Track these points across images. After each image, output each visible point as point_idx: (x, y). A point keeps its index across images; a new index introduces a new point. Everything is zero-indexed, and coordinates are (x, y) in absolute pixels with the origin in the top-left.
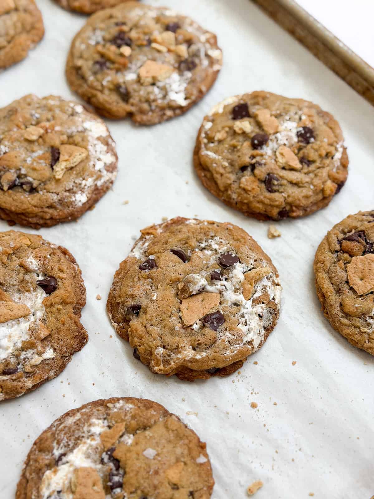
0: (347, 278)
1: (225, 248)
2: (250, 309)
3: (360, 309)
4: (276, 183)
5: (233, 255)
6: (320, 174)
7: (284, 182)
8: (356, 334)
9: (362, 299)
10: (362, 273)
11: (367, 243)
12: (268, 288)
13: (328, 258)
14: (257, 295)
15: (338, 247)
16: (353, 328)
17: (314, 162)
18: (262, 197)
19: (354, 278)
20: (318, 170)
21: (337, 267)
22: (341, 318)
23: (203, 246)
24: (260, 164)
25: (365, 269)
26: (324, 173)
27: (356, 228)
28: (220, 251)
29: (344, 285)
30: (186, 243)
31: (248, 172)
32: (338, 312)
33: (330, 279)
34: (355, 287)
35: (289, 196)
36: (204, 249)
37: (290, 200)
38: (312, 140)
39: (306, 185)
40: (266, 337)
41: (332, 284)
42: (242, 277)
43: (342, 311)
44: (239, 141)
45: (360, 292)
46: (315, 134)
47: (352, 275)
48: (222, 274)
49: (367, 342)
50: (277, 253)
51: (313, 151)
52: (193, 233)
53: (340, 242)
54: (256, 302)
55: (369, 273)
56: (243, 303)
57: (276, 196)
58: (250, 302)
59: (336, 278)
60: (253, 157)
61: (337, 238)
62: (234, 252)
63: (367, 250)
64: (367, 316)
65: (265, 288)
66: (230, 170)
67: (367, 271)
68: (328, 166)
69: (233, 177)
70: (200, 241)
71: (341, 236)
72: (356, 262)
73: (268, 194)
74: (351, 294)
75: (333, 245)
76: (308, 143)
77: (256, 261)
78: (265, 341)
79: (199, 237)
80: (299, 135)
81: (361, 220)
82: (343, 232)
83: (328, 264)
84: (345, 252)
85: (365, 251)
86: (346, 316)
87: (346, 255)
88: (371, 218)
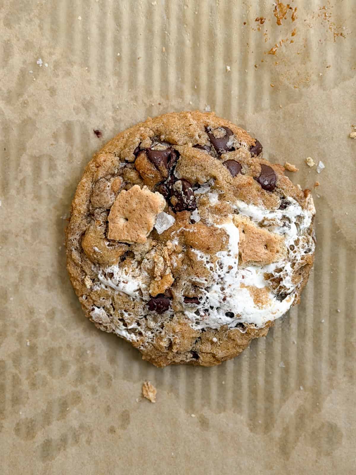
0: (110, 207)
3: (97, 256)
8: (78, 281)
9: (109, 245)
10: (130, 213)
11: (172, 174)
13: (108, 164)
15: (131, 157)
16: (79, 270)
19: (118, 214)
21: (109, 184)
22: (73, 249)
25: (136, 210)
27: (174, 143)
29: (101, 213)
32: (75, 241)
33: (92, 193)
34: (111, 225)
41: (90, 202)
43: (80, 241)
45: (111, 235)
47: (117, 208)
49: (84, 297)
53: (138, 152)
55: (136, 219)
59: (98, 198)
61: (140, 144)
63: (166, 183)
64: (101, 269)
67: (137, 215)
71: (147, 143)
72: (133, 194)
74: (101, 229)
75: (127, 150)
81: (191, 137)
82: (157, 138)
83: (101, 173)
84: (135, 168)
85: (162, 182)
86: (82, 251)
87: (133, 175)
88: (204, 140)
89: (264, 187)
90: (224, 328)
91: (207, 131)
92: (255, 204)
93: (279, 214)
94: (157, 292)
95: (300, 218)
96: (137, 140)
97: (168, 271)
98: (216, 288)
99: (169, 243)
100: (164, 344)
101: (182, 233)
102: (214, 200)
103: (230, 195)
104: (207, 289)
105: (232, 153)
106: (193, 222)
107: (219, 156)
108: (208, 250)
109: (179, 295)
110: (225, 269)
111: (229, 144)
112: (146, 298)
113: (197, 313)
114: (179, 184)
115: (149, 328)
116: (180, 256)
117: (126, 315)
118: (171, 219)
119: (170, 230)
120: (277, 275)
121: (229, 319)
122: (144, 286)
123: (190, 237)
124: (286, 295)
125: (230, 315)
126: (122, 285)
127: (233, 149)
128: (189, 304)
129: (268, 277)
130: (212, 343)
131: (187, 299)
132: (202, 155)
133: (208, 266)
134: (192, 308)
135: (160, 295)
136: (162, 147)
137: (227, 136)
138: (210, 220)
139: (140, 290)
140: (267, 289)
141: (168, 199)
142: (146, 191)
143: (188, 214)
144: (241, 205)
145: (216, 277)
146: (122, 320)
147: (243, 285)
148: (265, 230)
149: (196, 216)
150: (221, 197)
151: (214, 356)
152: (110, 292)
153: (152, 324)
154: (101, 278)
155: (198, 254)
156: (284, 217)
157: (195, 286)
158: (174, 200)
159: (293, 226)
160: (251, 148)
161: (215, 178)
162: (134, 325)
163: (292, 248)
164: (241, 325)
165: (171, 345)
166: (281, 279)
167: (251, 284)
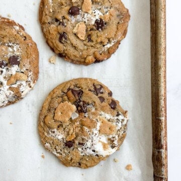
0: (56, 108)
1: (18, 54)
2: (6, 90)
3: (50, 125)
4: (64, 39)
5: (18, 60)
6: (89, 50)
7: (69, 42)
8: (42, 133)
9: (54, 122)
10: (63, 111)
11: (80, 99)
12: (22, 86)
13: (58, 93)
14: (13, 86)
15: (66, 91)
16: (42, 129)
17: (92, 41)
18: (54, 41)
20: (90, 47)
21: (57, 100)
22: (41, 121)
23: (10, 44)
24: (63, 25)
25: (65, 110)
26: (92, 50)
27: (82, 88)
28: (15, 53)
29: (53, 110)
30: (3, 38)
31: (57, 24)
33: (50, 102)
34: (56, 114)
35: (66, 50)
36: (10, 46)
37: (66, 52)
38: (100, 29)
39: (79, 50)
40: (7, 105)
41: (49, 105)
42: (14, 73)
43: (44, 119)
44: (66, 3)
45: (55, 118)
46: (103, 27)
47: (59, 108)
48: (7, 65)
49: (43, 139)
50: (46, 71)
51: (96, 35)
52: (10, 35)
53: (69, 89)
54: (10, 88)
56: (4, 86)
57: (61, 45)
58: (8, 87)
59: (52, 104)
60: (64, 18)
61: (69, 87)
62: (20, 59)
64: (50, 129)
65: (20, 85)
66: (51, 15)
67: (66, 112)
68: (97, 48)
69: (49, 20)
70: (10, 41)
71: (72, 87)
72: (65, 104)
73: (58, 42)
74: (52, 116)
75: (65, 89)
76: (98, 29)
77: (27, 70)
78: (5, 106)
79: (11, 39)
80: (96, 22)
81: (88, 87)
82: (76, 86)
83: (55, 96)
84: (67, 95)
85: (76, 102)
86: (44, 122)
87: (66, 98)
88: (92, 89)
89: (112, 108)
90: (91, 156)
91: (94, 85)
92: (108, 113)
93: (116, 118)
94: (69, 140)
95: (123, 120)
96: (69, 85)
97: (74, 133)
98: (90, 141)
99: (76, 123)
100: (69, 159)
101: (81, 120)
102: (93, 110)
103: (99, 109)
104: (87, 141)
105: (102, 94)
106: (85, 117)
107: (97, 95)
108: (89, 127)
109: (77, 142)
110: (94, 134)
111: (101, 91)
112: (65, 141)
113: (82, 149)
114: (82, 103)
115: (64, 152)
116: (79, 128)
117: (57, 147)
118: (77, 115)
119: (77, 119)
120: (112, 139)
121: (93, 153)
122: (65, 137)
123: (83, 122)
124: (115, 147)
125: (94, 151)
126: (57, 136)
127: (102, 93)
128: (80, 146)
129: (109, 139)
130: (86, 160)
131: (80, 144)
132: (91, 94)
133: (88, 133)
134: (81, 147)
135: (70, 141)
136: (77, 89)
137: (101, 88)
138: (91, 117)
139: (63, 138)
140: (108, 144)
141: (77, 108)
142: (70, 104)
143: (83, 114)
144: (103, 113)
145: (91, 137)
146: (55, 148)
147: (99, 141)
148: (110, 123)
149: (86, 115)
150: (96, 109)
151: (86, 165)
152: (52, 138)
153: (66, 151)
154: (50, 133)
155: (86, 129)
156: (117, 119)
157: (83, 139)
158: (79, 108)
159: (120, 122)
160: (109, 93)
161: (95, 102)
162: (59, 151)
163: (119, 130)
164: (97, 155)
165: (71, 160)
166: (113, 141)
167: (103, 141)
